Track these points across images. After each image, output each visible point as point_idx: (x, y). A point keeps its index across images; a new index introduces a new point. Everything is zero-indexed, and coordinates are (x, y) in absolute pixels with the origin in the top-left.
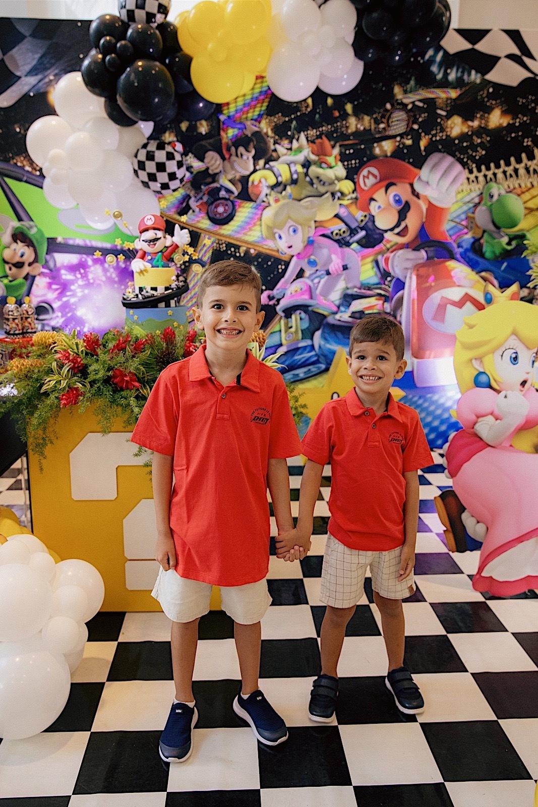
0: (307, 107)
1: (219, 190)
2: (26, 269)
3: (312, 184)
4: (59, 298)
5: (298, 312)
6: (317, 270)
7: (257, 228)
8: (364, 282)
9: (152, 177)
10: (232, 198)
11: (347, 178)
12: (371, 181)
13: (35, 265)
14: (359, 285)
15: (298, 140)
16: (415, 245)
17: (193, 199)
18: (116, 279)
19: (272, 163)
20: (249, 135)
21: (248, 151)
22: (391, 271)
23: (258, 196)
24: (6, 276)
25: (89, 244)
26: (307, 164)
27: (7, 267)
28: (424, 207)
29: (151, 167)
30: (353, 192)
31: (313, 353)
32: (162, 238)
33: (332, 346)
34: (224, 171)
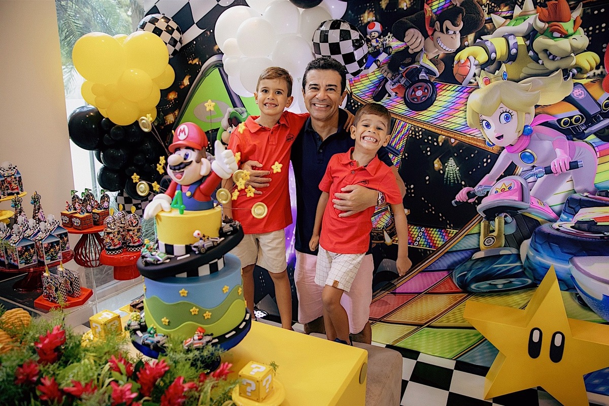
1: (418, 71)
3: (536, 59)
5: (503, 215)
6: (533, 167)
7: (461, 114)
8: (600, 185)
10: (432, 81)
14: (591, 189)
15: (521, 5)
17: (390, 81)
19: (484, 38)
20: (458, 5)
21: (455, 25)
23: (464, 77)
26: (531, 35)
30: (597, 68)
31: (518, 264)
33: (546, 260)
34: (425, 50)
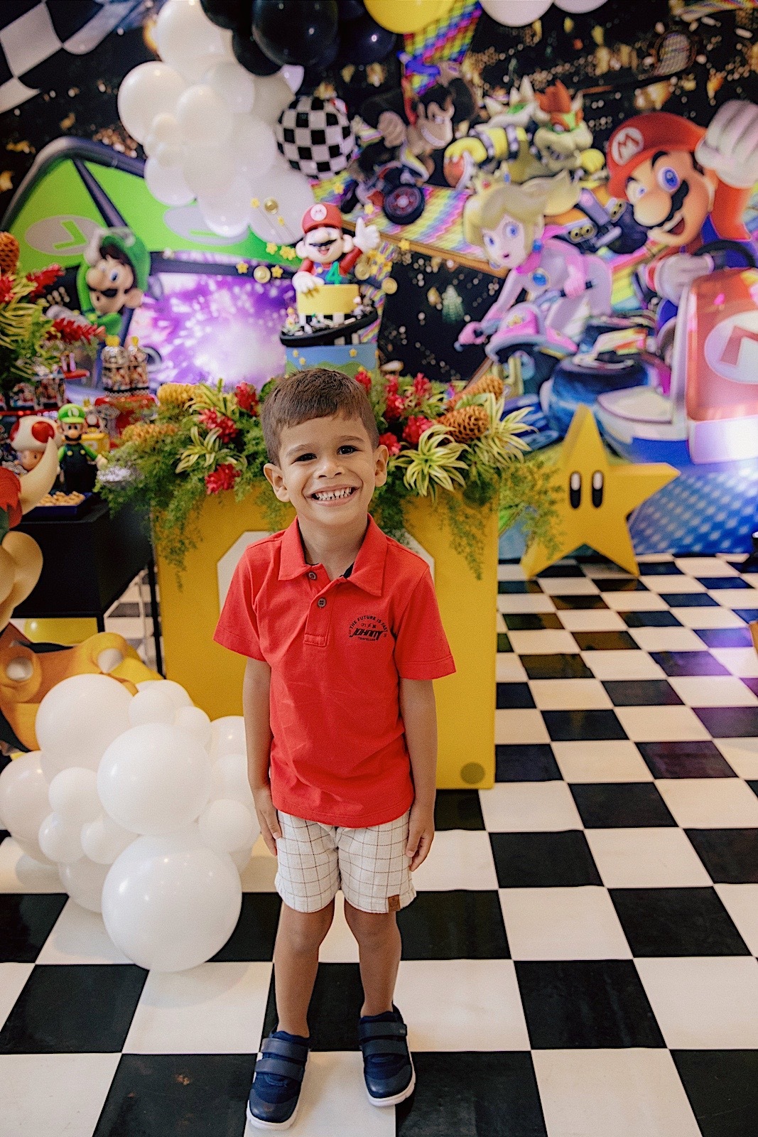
0: (534, 35)
1: (399, 171)
2: (121, 299)
3: (539, 157)
4: (169, 339)
5: (518, 354)
6: (546, 291)
7: (457, 228)
9: (305, 153)
11: (593, 146)
12: (630, 150)
13: (134, 292)
14: (609, 311)
15: (518, 89)
16: (695, 249)
17: (362, 187)
18: (252, 310)
19: (479, 128)
20: (445, 85)
21: (443, 108)
22: (657, 288)
23: (458, 179)
24: (92, 310)
25: (210, 258)
26: (532, 127)
27: (93, 296)
28: (711, 188)
29: (303, 137)
31: (540, 415)
32: (339, 241)
33: (569, 404)
34: (409, 142)
